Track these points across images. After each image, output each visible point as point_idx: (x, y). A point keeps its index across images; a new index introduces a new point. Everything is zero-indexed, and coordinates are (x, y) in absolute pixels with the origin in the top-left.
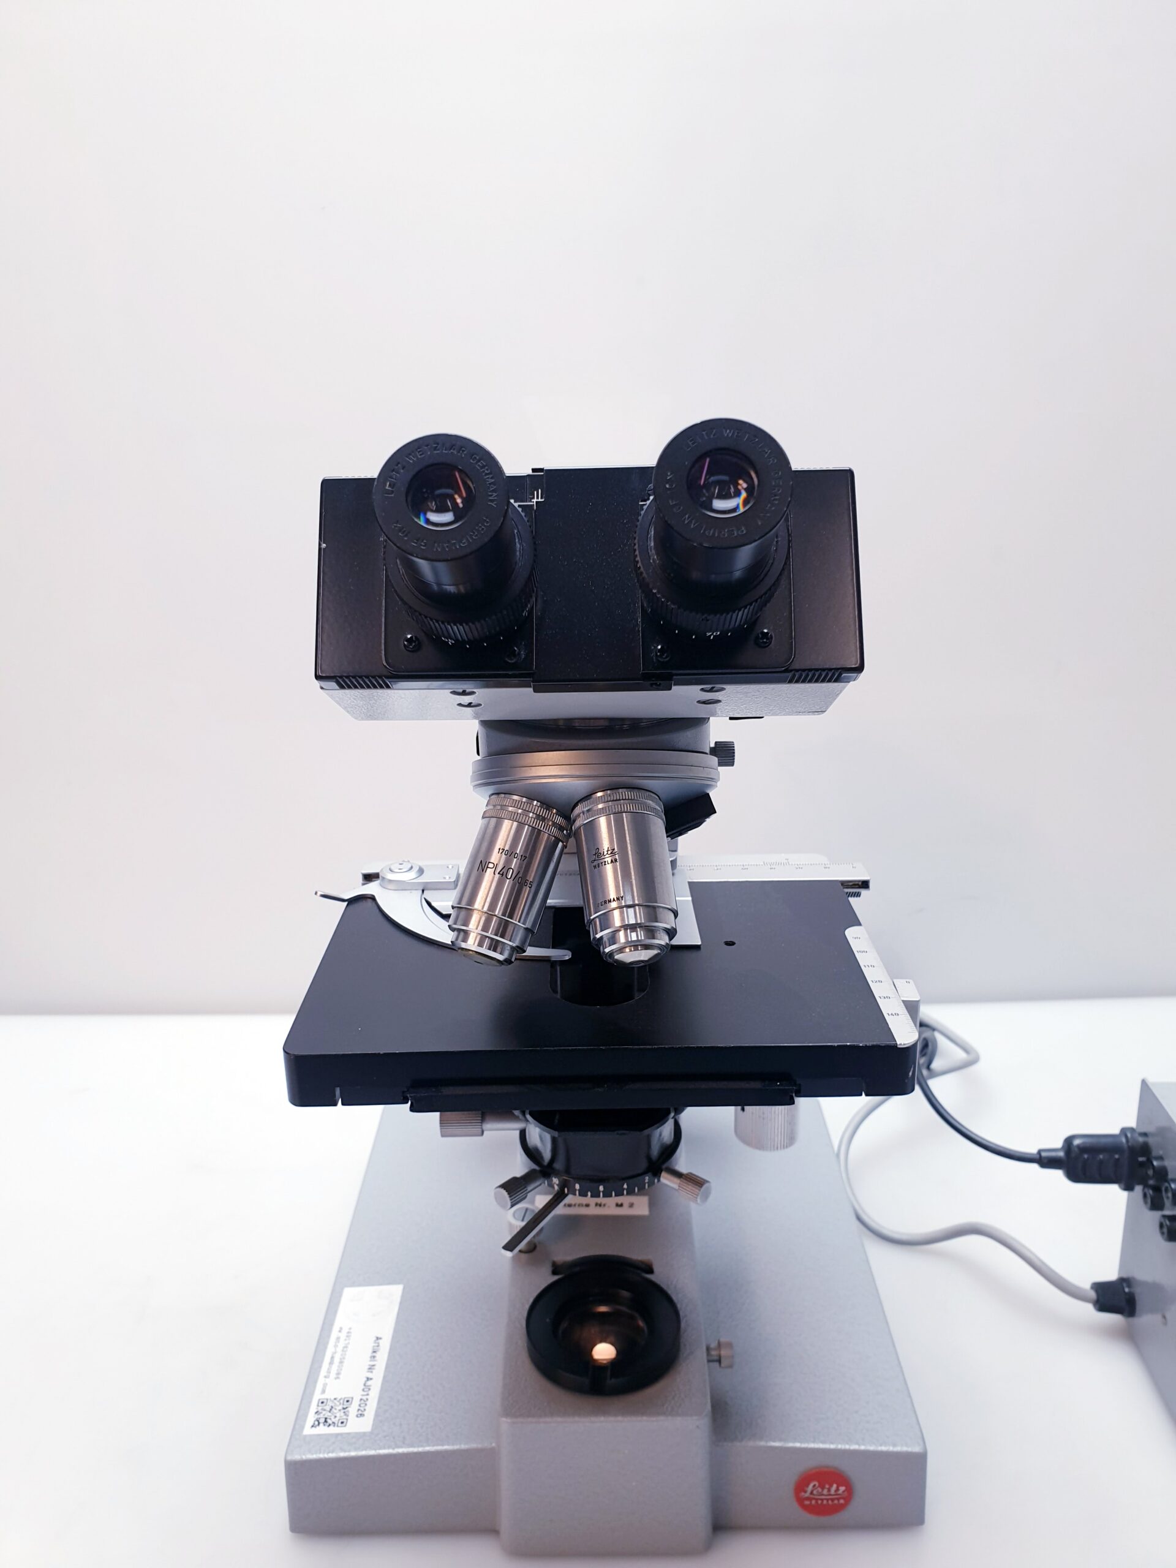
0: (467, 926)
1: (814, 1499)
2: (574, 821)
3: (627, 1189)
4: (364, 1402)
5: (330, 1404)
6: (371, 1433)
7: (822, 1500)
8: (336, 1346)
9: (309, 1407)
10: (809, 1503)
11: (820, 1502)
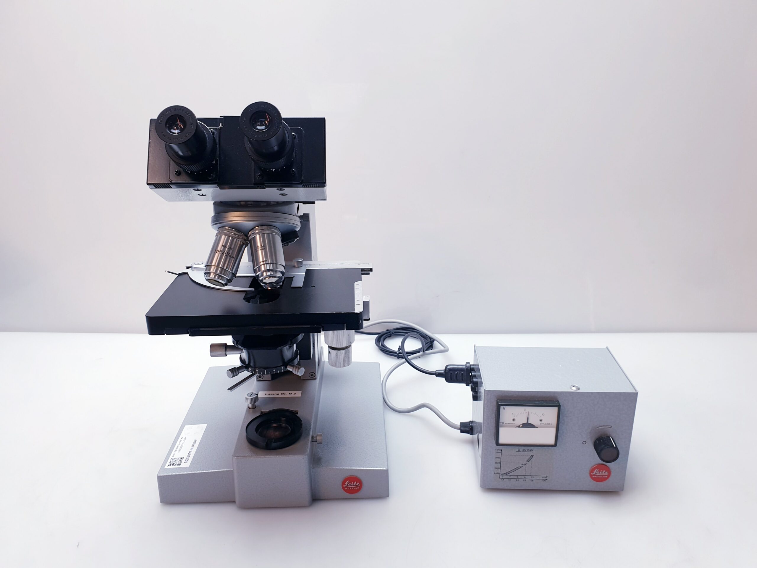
0: (210, 271)
1: (348, 487)
2: (249, 237)
3: (275, 371)
4: (188, 459)
5: (175, 459)
6: (189, 467)
7: (351, 487)
8: (180, 443)
9: (168, 460)
10: (346, 489)
11: (350, 488)
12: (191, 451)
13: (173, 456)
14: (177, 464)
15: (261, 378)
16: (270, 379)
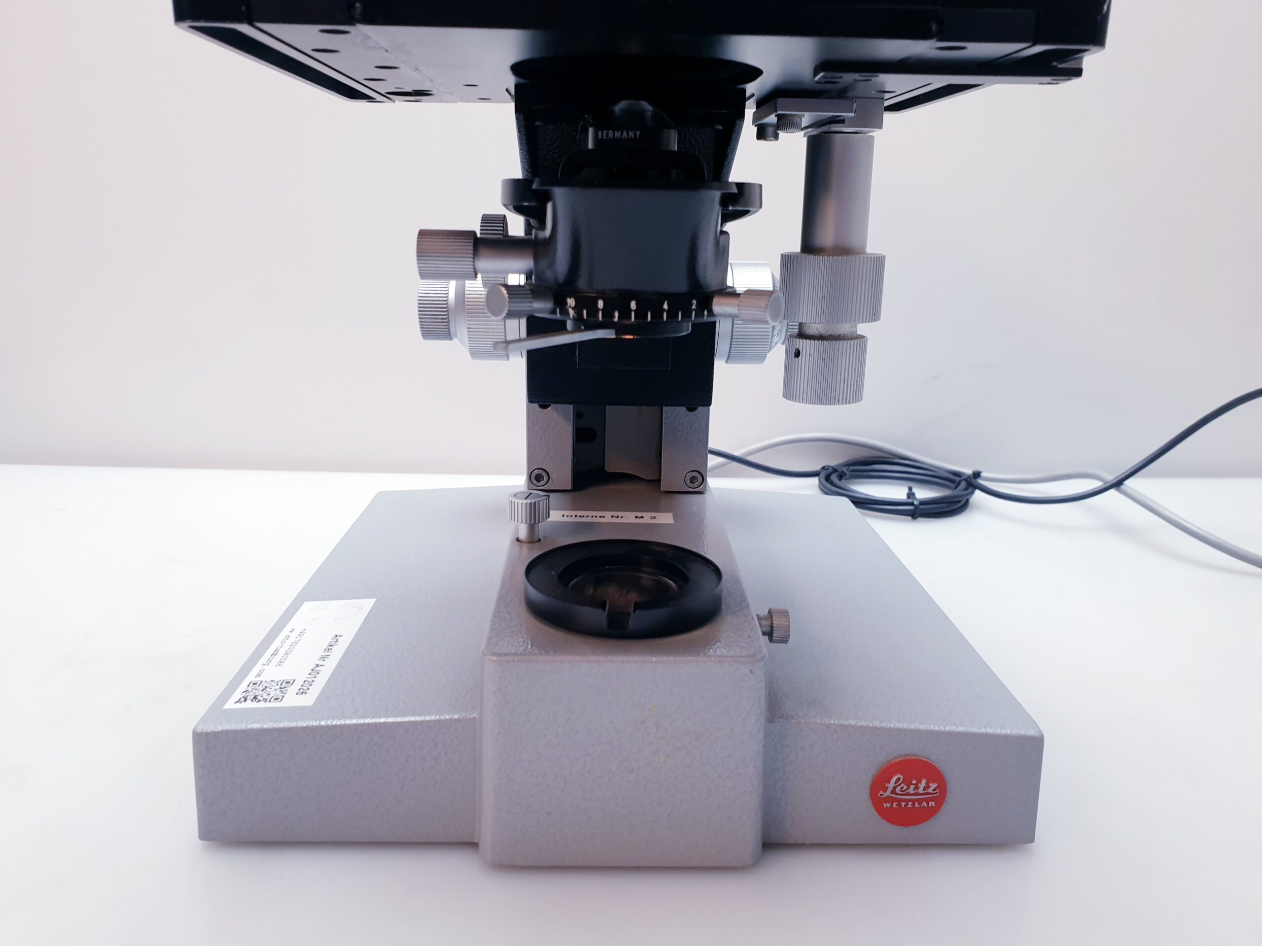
1: (895, 800)
4: (308, 683)
5: (265, 685)
6: (312, 707)
7: (907, 801)
8: (283, 642)
9: (238, 686)
10: (889, 805)
11: (903, 804)
12: (321, 663)
13: (259, 676)
14: (270, 696)
15: (542, 483)
16: (569, 487)
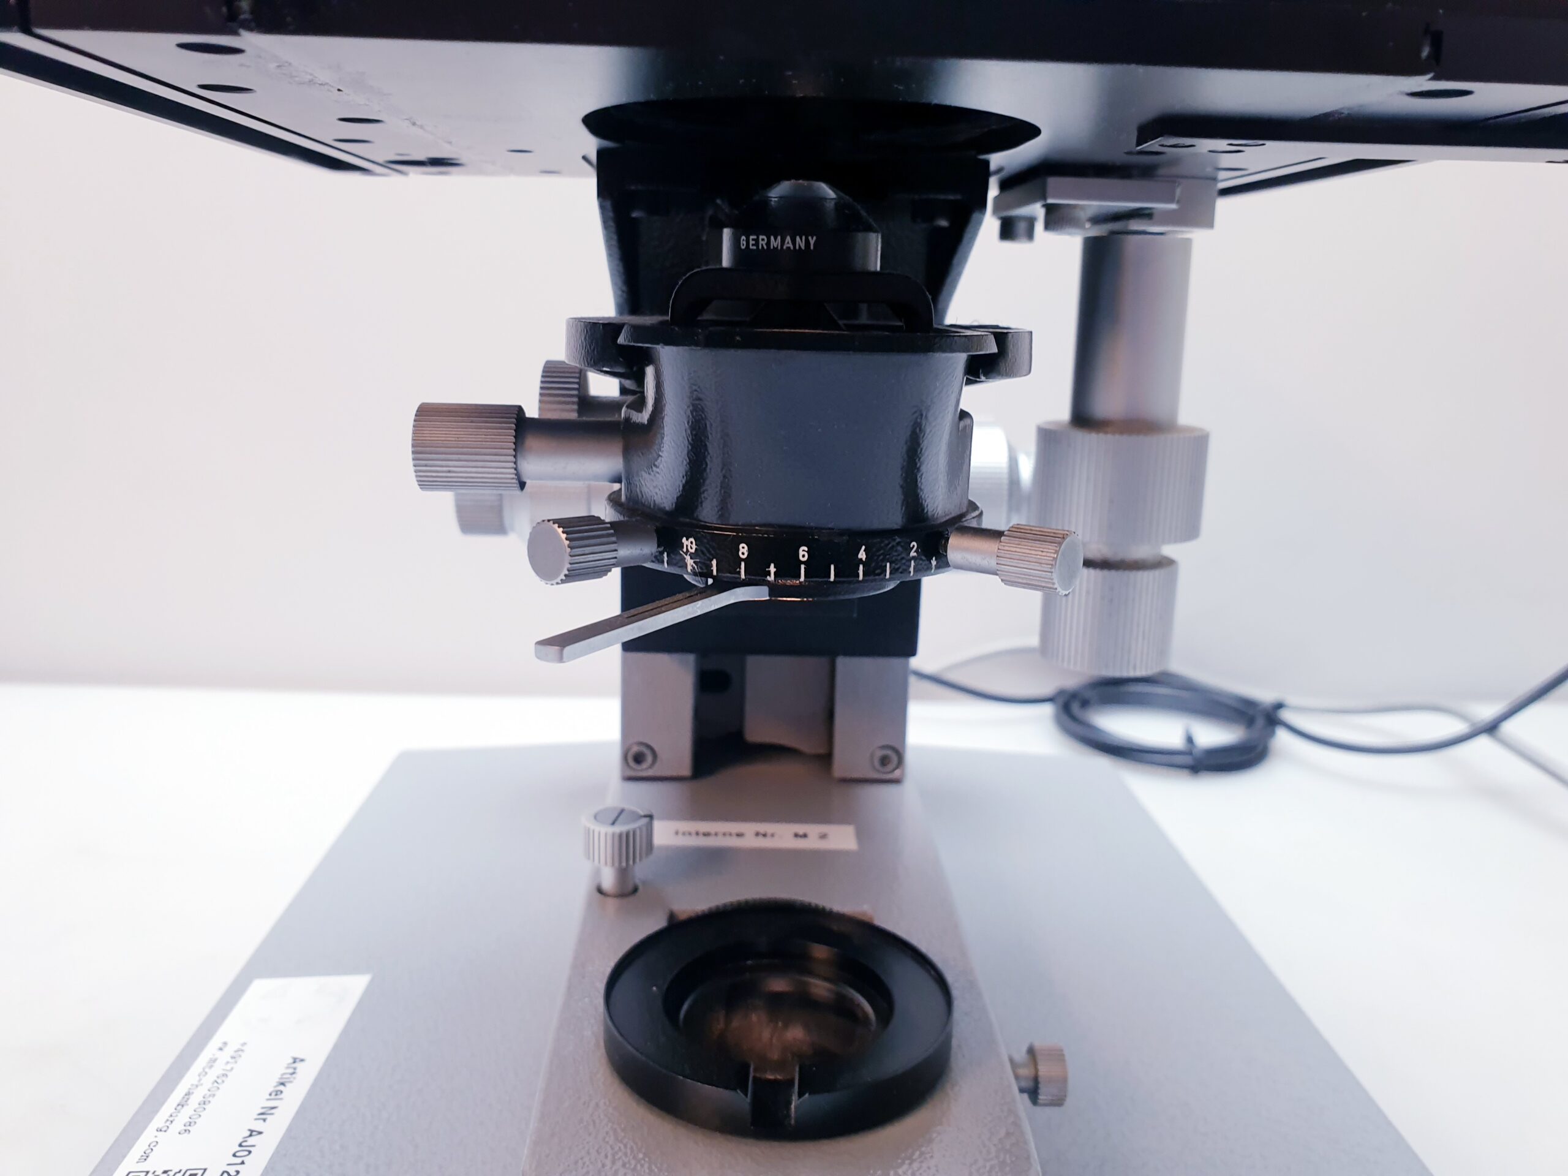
8: (203, 1074)
12: (258, 1126)
13: (145, 1157)
15: (644, 765)
16: (687, 768)
